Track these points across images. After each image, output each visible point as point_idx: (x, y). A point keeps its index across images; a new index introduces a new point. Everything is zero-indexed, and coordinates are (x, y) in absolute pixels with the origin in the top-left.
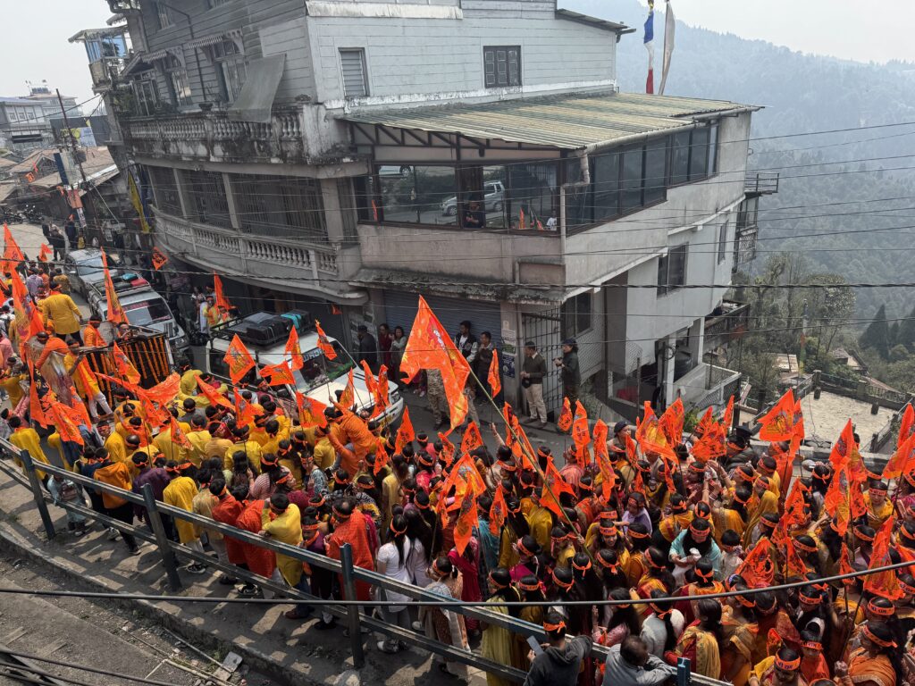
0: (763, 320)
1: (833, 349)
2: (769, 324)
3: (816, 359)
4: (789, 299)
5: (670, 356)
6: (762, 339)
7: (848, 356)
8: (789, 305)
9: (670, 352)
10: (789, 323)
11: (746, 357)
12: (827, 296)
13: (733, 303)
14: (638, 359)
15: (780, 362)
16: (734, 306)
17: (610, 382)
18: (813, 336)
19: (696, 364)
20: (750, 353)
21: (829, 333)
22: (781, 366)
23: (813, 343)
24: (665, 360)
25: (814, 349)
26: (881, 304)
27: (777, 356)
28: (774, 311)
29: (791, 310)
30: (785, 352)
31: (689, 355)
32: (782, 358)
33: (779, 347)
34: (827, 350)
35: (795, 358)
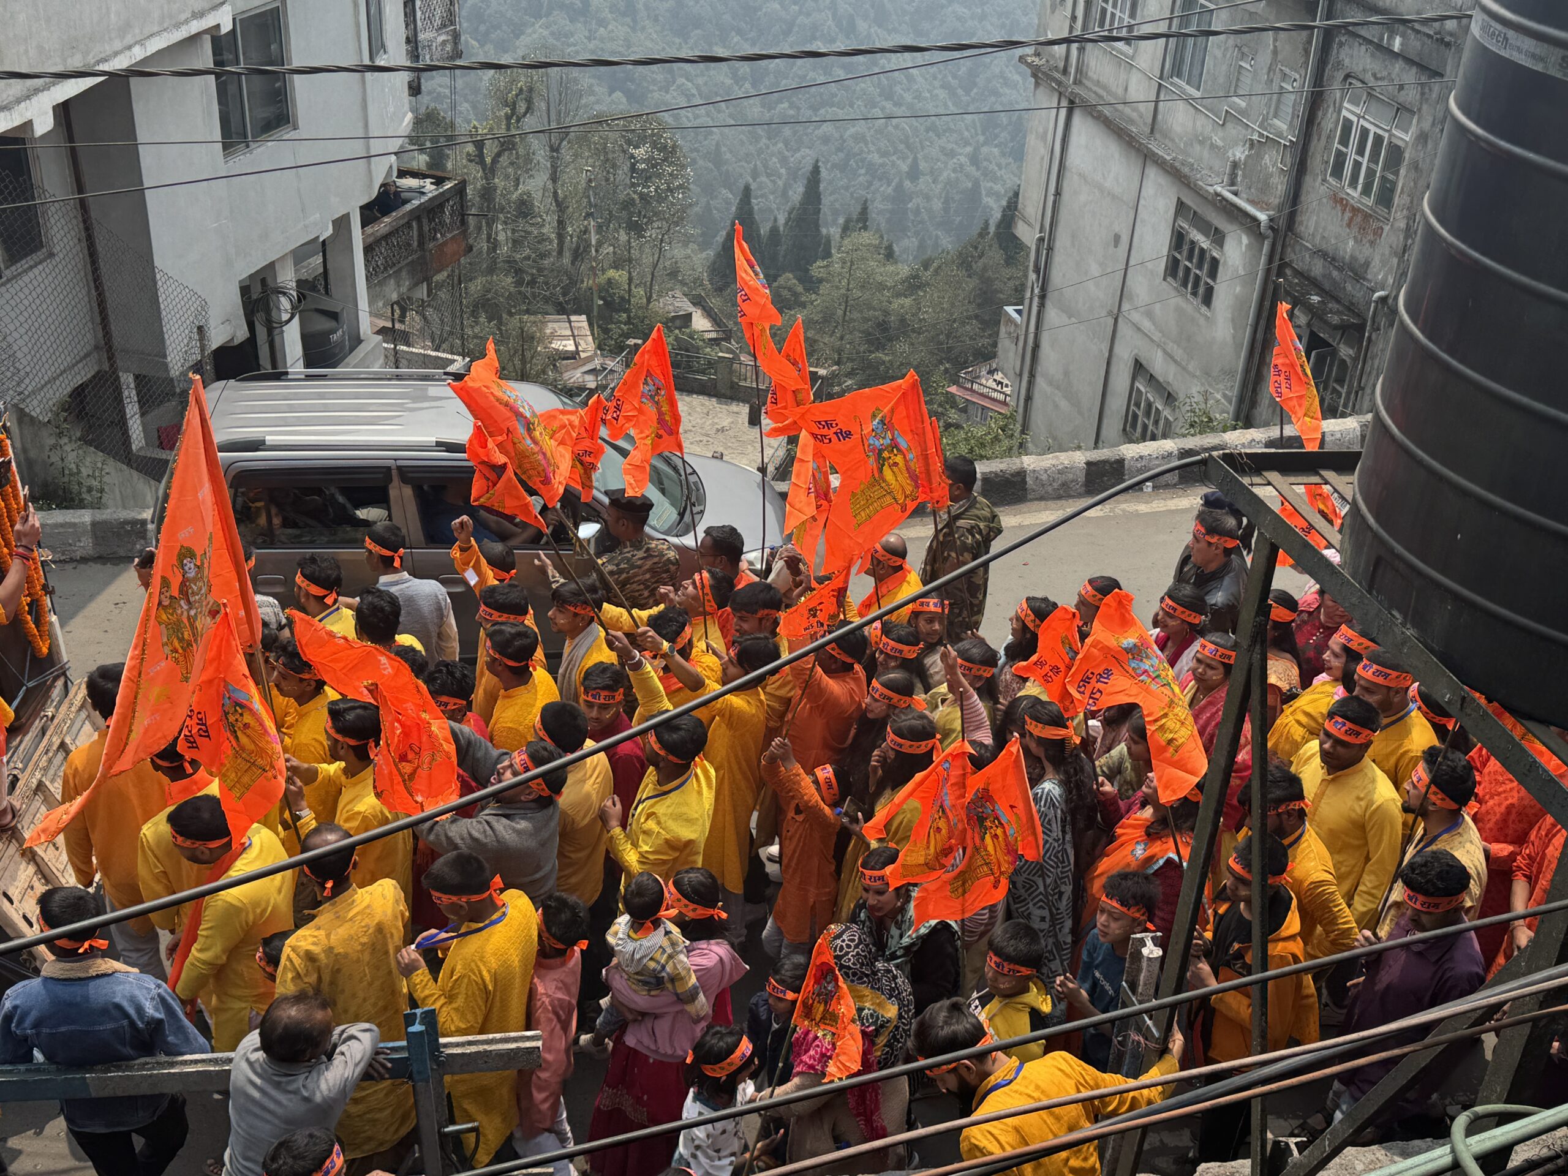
0: (502, 235)
1: (659, 296)
2: (516, 243)
3: (629, 322)
4: (554, 179)
5: (285, 317)
6: (508, 281)
7: (691, 309)
8: (555, 193)
9: (285, 303)
10: (561, 237)
11: (477, 330)
12: (633, 168)
13: (424, 176)
14: (200, 329)
15: (553, 336)
16: (428, 185)
17: (132, 409)
18: (616, 268)
19: (357, 341)
20: (483, 319)
21: (647, 259)
22: (556, 345)
23: (618, 285)
24: (273, 328)
25: (622, 298)
26: (741, 184)
27: (544, 323)
28: (524, 208)
29: (561, 206)
30: (563, 310)
31: (334, 316)
32: (555, 325)
33: (546, 300)
34: (649, 301)
35: (585, 324)
